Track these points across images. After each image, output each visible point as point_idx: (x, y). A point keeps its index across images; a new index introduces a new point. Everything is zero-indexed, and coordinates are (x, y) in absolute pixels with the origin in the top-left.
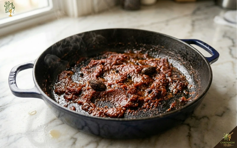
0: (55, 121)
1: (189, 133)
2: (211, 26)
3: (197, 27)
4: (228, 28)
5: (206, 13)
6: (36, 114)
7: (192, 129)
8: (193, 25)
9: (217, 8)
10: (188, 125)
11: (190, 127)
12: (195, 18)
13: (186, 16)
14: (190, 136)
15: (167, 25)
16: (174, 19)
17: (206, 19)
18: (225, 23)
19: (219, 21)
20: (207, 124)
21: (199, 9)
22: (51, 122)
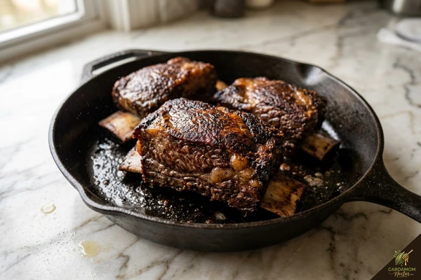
0: (90, 223)
1: (331, 245)
2: (373, 47)
3: (346, 49)
4: (402, 51)
5: (363, 24)
6: (55, 211)
7: (337, 238)
8: (340, 45)
9: (382, 14)
10: (329, 229)
11: (334, 233)
12: (343, 31)
13: (328, 28)
14: (332, 250)
15: (293, 44)
16: (306, 34)
17: (364, 33)
18: (397, 41)
19: (387, 37)
20: (364, 228)
21: (350, 16)
22: (82, 226)
